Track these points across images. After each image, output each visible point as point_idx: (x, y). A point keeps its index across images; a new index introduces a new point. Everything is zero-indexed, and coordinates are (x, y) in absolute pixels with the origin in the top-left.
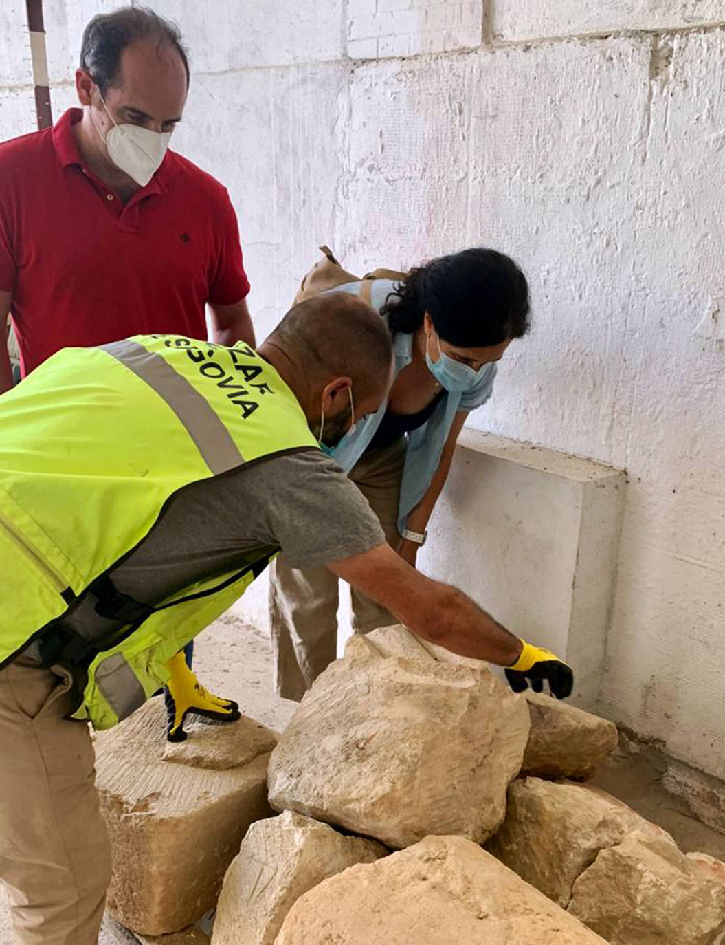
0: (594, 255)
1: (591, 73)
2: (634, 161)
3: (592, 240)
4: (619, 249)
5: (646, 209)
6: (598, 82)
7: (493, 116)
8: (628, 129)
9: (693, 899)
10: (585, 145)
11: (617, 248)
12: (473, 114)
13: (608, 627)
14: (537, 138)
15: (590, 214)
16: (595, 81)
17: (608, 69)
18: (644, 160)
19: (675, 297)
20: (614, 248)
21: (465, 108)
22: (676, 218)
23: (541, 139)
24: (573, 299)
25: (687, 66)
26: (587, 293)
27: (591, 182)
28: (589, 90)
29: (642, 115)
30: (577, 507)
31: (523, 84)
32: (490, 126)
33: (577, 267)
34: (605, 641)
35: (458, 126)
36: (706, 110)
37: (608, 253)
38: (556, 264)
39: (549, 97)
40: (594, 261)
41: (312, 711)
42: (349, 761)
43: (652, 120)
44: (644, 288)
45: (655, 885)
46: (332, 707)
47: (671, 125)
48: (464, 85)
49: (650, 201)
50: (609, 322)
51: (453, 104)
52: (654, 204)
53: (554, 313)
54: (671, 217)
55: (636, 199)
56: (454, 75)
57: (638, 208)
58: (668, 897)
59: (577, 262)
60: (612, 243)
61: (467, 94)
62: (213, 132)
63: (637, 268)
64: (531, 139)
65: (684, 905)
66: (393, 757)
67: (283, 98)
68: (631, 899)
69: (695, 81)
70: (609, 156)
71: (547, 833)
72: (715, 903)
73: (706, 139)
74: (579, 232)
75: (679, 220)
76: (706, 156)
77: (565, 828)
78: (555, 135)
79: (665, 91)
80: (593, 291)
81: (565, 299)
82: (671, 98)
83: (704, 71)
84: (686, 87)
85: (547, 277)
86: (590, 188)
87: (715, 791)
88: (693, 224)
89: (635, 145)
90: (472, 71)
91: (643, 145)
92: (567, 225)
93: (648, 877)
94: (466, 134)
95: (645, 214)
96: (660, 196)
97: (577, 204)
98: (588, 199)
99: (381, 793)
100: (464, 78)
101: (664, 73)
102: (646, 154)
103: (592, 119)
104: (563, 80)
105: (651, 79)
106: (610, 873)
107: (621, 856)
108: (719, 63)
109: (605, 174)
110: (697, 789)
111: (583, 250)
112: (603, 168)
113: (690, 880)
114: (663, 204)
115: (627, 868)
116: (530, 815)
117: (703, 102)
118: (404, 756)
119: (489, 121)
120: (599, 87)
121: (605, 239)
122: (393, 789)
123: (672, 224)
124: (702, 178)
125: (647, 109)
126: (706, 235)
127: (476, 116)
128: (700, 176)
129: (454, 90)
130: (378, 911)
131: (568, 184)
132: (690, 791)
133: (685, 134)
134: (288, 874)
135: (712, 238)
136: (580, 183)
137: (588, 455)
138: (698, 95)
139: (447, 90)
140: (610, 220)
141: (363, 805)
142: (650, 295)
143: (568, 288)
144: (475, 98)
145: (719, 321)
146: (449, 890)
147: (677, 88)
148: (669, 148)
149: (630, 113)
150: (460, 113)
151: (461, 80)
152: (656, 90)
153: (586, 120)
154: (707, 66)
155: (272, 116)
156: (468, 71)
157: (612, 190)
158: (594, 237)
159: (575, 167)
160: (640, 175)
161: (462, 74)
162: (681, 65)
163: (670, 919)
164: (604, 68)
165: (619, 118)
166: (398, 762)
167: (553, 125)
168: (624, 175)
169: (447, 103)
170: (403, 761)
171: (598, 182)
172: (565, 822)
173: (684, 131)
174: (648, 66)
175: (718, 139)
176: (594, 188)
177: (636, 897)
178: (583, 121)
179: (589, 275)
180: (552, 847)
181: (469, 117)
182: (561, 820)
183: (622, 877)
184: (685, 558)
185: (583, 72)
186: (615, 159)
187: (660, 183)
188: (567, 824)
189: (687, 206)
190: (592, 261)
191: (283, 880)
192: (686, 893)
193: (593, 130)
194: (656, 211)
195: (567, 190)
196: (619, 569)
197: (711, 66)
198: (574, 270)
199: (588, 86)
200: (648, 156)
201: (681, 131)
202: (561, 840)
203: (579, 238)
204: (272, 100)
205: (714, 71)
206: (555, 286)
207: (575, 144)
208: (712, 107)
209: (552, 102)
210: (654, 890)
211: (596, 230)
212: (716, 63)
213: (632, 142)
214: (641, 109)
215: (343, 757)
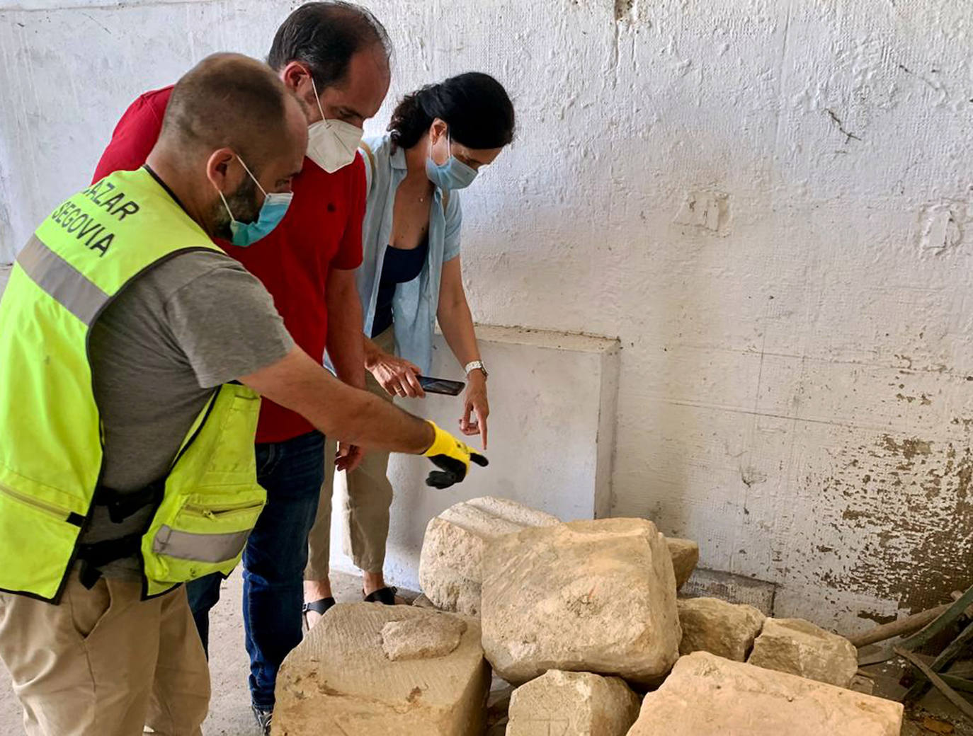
0: (573, 164)
1: (558, 14)
2: (605, 87)
3: (569, 152)
4: (597, 158)
5: (621, 125)
6: (565, 22)
7: (458, 50)
8: (598, 59)
9: (837, 656)
10: (556, 74)
11: (594, 158)
12: (436, 48)
13: (612, 470)
14: (507, 68)
15: (566, 130)
16: (562, 20)
17: (574, 11)
18: (615, 85)
19: (653, 194)
20: (592, 157)
21: (427, 42)
22: (649, 131)
23: (510, 69)
24: (555, 202)
25: (651, 10)
26: (568, 197)
27: (566, 103)
28: (557, 28)
29: (610, 48)
30: (596, 375)
31: (489, 22)
32: (455, 58)
33: (556, 175)
34: (611, 483)
35: (420, 58)
36: (670, 45)
37: (586, 161)
38: (535, 173)
39: (517, 34)
40: (574, 169)
41: (504, 586)
42: (581, 615)
43: (620, 52)
44: (624, 188)
45: (809, 653)
46: (525, 577)
47: (638, 55)
48: (424, 22)
49: (624, 117)
50: (592, 218)
51: (413, 39)
52: (628, 119)
53: (535, 214)
54: (644, 130)
55: (609, 116)
56: (412, 13)
57: (612, 123)
58: (820, 659)
59: (556, 170)
60: (589, 153)
61: (428, 30)
62: (111, 65)
63: (615, 172)
64: (501, 68)
65: (831, 661)
66: (630, 602)
67: (205, 32)
68: (796, 669)
69: (659, 22)
70: (581, 82)
71: (713, 637)
72: (850, 654)
73: (672, 67)
74: (555, 146)
75: (652, 132)
76: (673, 81)
77: (729, 629)
78: (525, 65)
79: (631, 30)
80: (574, 194)
81: (545, 202)
82: (637, 35)
83: (666, 14)
84: (651, 26)
85: (526, 185)
86: (564, 108)
87: (723, 583)
88: (666, 134)
89: (605, 72)
90: (432, 11)
91: (613, 73)
92: (543, 140)
93: (803, 648)
94: (429, 65)
95: (620, 128)
96: (632, 114)
97: (552, 122)
98: (563, 118)
99: (638, 633)
100: (423, 17)
101: (627, 14)
102: (616, 80)
103: (562, 51)
104: (529, 20)
105: (616, 19)
106: (770, 654)
107: (776, 639)
108: (679, 8)
109: (578, 97)
110: (706, 585)
111: (562, 161)
112: (575, 92)
113: (829, 642)
114: (636, 120)
115: (784, 647)
116: (693, 627)
117: (666, 38)
118: (639, 598)
119: (454, 54)
120: (567, 25)
121: (582, 151)
122: (647, 628)
123: (646, 135)
124: (670, 98)
125: (615, 43)
126: (678, 143)
127: (439, 50)
128: (669, 97)
129: (414, 27)
130: (712, 720)
131: (542, 106)
132: (700, 588)
133: (653, 63)
134: (584, 720)
135: (684, 145)
136: (554, 105)
137: (581, 331)
138: (662, 32)
139: (405, 26)
140: (586, 134)
141: (623, 647)
142: (630, 194)
143: (548, 193)
144: (437, 33)
145: (696, 209)
146: (748, 688)
147: (642, 27)
148: (638, 75)
149: (599, 47)
150: (422, 47)
151: (420, 17)
152: (622, 28)
153: (556, 53)
154: (668, 11)
155: (192, 50)
156: (427, 11)
157: (586, 110)
158: (572, 149)
159: (547, 91)
160: (612, 97)
161: (421, 13)
162: (644, 8)
163: (826, 675)
164: (571, 10)
165: (588, 51)
166: (637, 605)
167: (523, 56)
168: (597, 97)
169: (407, 38)
170: (641, 603)
171: (572, 103)
172: (726, 624)
173: (651, 61)
174: (613, 9)
175: (683, 68)
176: (568, 108)
177: (799, 666)
178: (553, 53)
179: (568, 181)
180: (721, 646)
181: (432, 50)
182: (722, 624)
183: (781, 654)
184: (679, 402)
185: (549, 13)
186: (587, 84)
187: (632, 102)
188: (729, 625)
189: (659, 120)
190: (571, 169)
191: (583, 726)
192: (830, 652)
193: (563, 60)
194: (630, 125)
195: (541, 111)
196: (619, 420)
197: (672, 9)
198: (554, 178)
199: (556, 25)
200: (619, 81)
201: (648, 62)
202: (728, 639)
203: (557, 151)
204: (191, 35)
205: (676, 14)
206: (535, 192)
207: (546, 71)
208: (676, 42)
209: (519, 38)
210: (810, 657)
211: (573, 143)
212: (676, 8)
213: (603, 71)
214: (610, 43)
215: (573, 614)
